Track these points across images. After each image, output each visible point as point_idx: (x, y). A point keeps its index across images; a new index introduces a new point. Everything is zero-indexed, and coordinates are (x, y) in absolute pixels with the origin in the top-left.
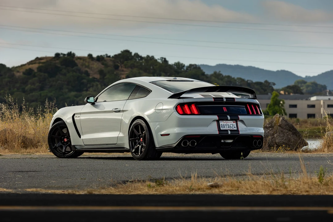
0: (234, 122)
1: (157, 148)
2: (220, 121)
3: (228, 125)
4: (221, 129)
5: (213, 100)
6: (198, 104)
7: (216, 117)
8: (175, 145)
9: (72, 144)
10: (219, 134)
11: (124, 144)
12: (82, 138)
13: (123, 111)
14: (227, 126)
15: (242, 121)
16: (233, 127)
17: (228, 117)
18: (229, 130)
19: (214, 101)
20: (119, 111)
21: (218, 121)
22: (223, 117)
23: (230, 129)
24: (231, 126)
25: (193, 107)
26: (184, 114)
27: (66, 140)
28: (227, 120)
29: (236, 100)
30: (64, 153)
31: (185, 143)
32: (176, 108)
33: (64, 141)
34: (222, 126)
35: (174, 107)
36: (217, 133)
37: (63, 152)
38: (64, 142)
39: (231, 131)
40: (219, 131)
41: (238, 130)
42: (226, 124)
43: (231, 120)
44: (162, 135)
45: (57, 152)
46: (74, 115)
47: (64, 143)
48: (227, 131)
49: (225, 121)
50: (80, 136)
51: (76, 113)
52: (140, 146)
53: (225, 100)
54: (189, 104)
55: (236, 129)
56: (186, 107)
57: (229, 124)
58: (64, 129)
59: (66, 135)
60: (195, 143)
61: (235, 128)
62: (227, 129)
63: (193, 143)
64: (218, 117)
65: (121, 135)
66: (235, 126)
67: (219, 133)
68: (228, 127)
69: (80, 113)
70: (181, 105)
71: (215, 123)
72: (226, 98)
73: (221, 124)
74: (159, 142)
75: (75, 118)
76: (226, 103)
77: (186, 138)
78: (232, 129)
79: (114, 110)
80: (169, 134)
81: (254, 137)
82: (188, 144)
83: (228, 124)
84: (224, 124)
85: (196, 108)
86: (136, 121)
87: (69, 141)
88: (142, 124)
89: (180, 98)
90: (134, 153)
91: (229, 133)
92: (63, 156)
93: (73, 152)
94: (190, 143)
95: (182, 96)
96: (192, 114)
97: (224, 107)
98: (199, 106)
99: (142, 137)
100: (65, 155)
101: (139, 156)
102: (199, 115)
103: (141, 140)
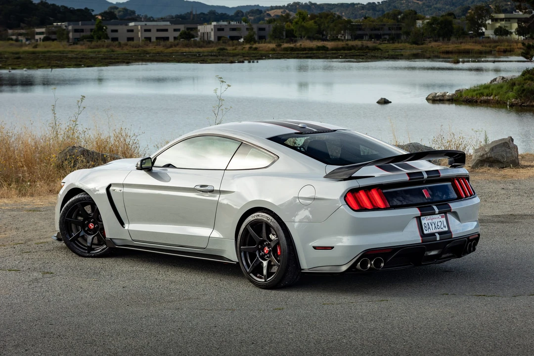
0: (442, 217)
1: (303, 270)
2: (422, 218)
3: (435, 223)
4: (425, 232)
5: (407, 178)
6: (380, 187)
7: (416, 211)
8: (344, 268)
9: (108, 236)
10: (423, 242)
11: (223, 251)
12: (126, 228)
13: (220, 192)
14: (433, 224)
15: (455, 214)
16: (442, 227)
17: (435, 207)
18: (436, 233)
19: (410, 179)
20: (212, 191)
21: (419, 219)
22: (426, 209)
23: (438, 230)
24: (439, 224)
25: (375, 194)
26: (362, 209)
27: (91, 226)
28: (434, 214)
29: (442, 175)
30: (90, 249)
31: (364, 265)
32: (345, 197)
33: (88, 227)
34: (426, 227)
35: (341, 196)
36: (419, 240)
37: (88, 247)
38: (90, 229)
39: (440, 233)
40: (422, 237)
41: (449, 232)
42: (431, 221)
43: (439, 213)
44: (315, 248)
45: (78, 248)
46: (110, 186)
47: (89, 232)
48: (433, 234)
49: (429, 217)
50: (122, 224)
51: (113, 184)
52: (265, 263)
53: (426, 176)
54: (367, 189)
55: (446, 229)
56: (362, 195)
57: (436, 221)
58: (86, 207)
59: (92, 218)
60: (381, 262)
61: (445, 227)
62: (434, 231)
63: (377, 263)
64: (420, 211)
65: (216, 234)
66: (445, 223)
67: (422, 240)
68: (435, 227)
69: (123, 185)
70: (353, 192)
71: (414, 223)
72: (427, 172)
73: (423, 222)
74: (308, 261)
75: (111, 188)
76: (428, 181)
77: (369, 254)
78: (441, 230)
79: (198, 188)
80: (332, 248)
81: (470, 238)
82: (369, 265)
83: (434, 221)
84: (429, 221)
85: (382, 196)
86: (253, 215)
87: (98, 227)
88: (271, 224)
89: (351, 178)
90: (251, 274)
91: (438, 239)
92: (88, 254)
93: (106, 248)
94: (373, 262)
95: (354, 175)
96: (376, 208)
97: (423, 188)
98: (384, 191)
99: (267, 245)
100: (91, 252)
101: (266, 281)
102: (386, 209)
103: (265, 251)
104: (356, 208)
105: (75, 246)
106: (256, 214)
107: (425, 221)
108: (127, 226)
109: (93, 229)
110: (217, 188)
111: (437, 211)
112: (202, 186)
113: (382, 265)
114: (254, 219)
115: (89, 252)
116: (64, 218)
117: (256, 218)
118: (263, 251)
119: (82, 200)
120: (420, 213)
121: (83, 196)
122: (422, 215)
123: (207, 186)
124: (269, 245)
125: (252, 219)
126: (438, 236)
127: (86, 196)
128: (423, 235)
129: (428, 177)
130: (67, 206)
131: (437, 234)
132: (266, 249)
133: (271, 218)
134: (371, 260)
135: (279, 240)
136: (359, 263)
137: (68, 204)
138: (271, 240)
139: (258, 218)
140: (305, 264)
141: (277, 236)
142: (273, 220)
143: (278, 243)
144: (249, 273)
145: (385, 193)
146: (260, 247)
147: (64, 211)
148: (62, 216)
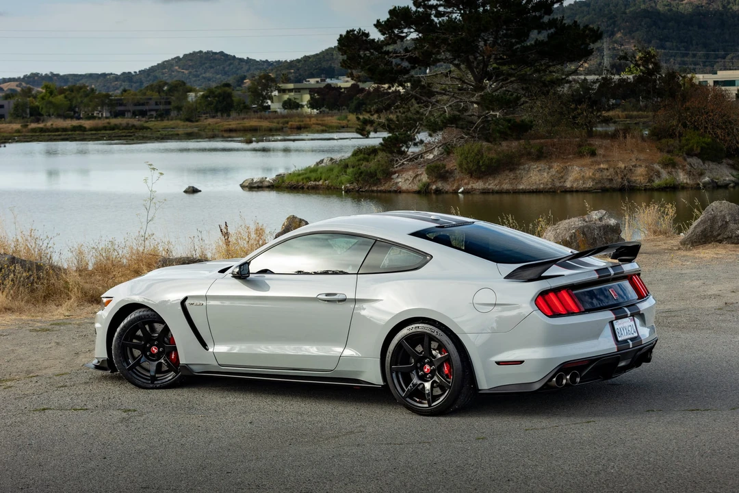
0: (632, 320)
1: (481, 390)
2: (614, 323)
3: (626, 328)
4: (619, 339)
5: (596, 276)
6: (570, 288)
7: (609, 315)
8: (537, 386)
9: (182, 361)
11: (360, 373)
13: (355, 301)
14: (624, 329)
15: (641, 316)
16: (632, 332)
17: (626, 309)
18: (628, 339)
19: (599, 277)
20: (342, 301)
21: (611, 323)
22: (618, 312)
23: (629, 336)
24: (630, 329)
25: (564, 294)
26: (554, 314)
27: (155, 350)
28: (626, 316)
29: (625, 270)
30: (154, 379)
31: (559, 380)
32: (536, 302)
33: (150, 351)
34: (619, 333)
35: (532, 300)
36: (615, 348)
37: (151, 376)
38: (152, 355)
39: (632, 339)
40: (616, 345)
41: (638, 338)
42: (622, 326)
43: (630, 316)
44: (498, 363)
45: (137, 378)
46: (186, 299)
47: (152, 357)
48: (626, 341)
50: (204, 345)
51: (191, 297)
52: (427, 385)
53: (612, 273)
54: (556, 290)
55: (636, 335)
56: (552, 296)
57: (627, 325)
59: (156, 340)
60: (577, 376)
61: (634, 332)
62: (627, 337)
63: (573, 378)
64: (615, 314)
65: (350, 353)
66: (634, 328)
67: (618, 348)
68: (627, 332)
69: (206, 297)
70: (543, 294)
71: (608, 330)
72: (613, 269)
73: (616, 327)
74: (487, 378)
75: (187, 303)
77: (567, 367)
78: (631, 336)
79: (324, 297)
80: (521, 362)
82: (565, 381)
83: (625, 325)
85: (571, 296)
86: (410, 327)
87: (163, 351)
88: (437, 336)
89: (540, 278)
90: (408, 399)
91: (631, 346)
92: (151, 386)
93: (176, 376)
94: (568, 377)
95: (545, 274)
96: (570, 313)
97: (611, 287)
98: (574, 292)
99: (428, 363)
100: (156, 382)
101: (430, 406)
102: (581, 313)
103: (426, 370)
104: (549, 313)
105: (135, 376)
106: (414, 326)
107: (619, 325)
108: (211, 349)
109: (157, 353)
110: (350, 296)
111: (629, 313)
112: (327, 295)
113: (578, 379)
114: (411, 331)
115: (152, 383)
117: (414, 330)
118: (422, 370)
119: (145, 318)
120: (614, 316)
121: (145, 313)
122: (617, 319)
123: (335, 294)
124: (431, 364)
125: (409, 332)
126: (631, 343)
127: (149, 313)
128: (617, 342)
129: (615, 274)
130: (124, 327)
131: (629, 341)
132: (427, 368)
133: (437, 330)
134: (567, 375)
135: (449, 355)
136: (555, 379)
137: (126, 324)
138: (434, 357)
139: (418, 330)
140: (485, 383)
141: (447, 351)
142: (440, 332)
143: (448, 360)
144: (404, 398)
145: (575, 294)
146: (419, 365)
147: (119, 333)
148: (117, 339)
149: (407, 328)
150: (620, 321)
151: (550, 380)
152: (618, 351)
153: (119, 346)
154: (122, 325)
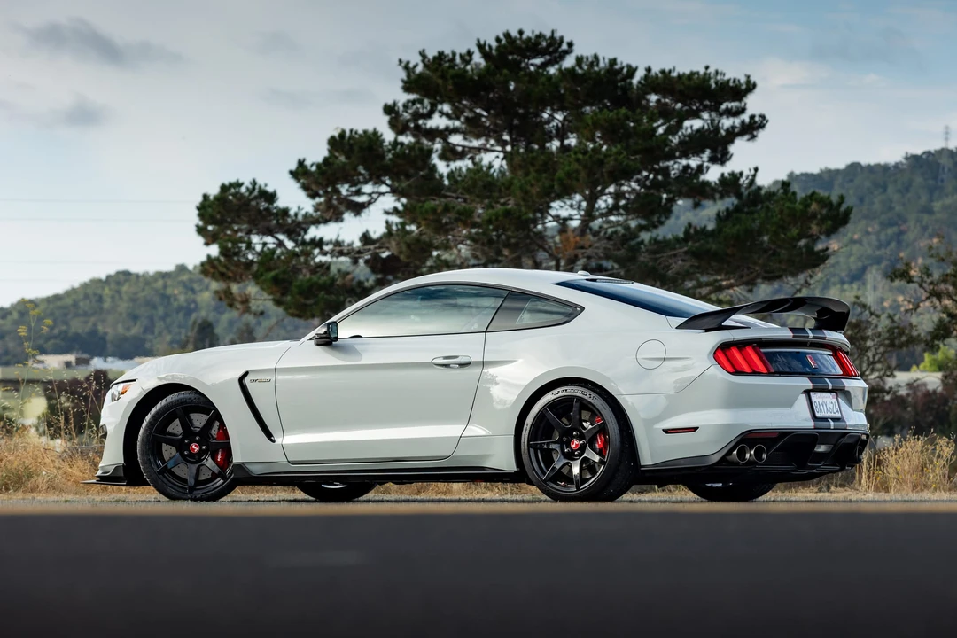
0: (834, 397)
1: (644, 466)
2: (812, 394)
3: (826, 405)
4: (818, 415)
5: (791, 335)
6: (759, 344)
7: (806, 383)
8: (716, 458)
9: (237, 459)
11: (484, 457)
12: (278, 442)
13: (483, 364)
14: (824, 405)
16: (834, 410)
17: (828, 382)
18: (829, 418)
19: (794, 337)
21: (807, 392)
23: (830, 415)
24: (831, 406)
25: (751, 353)
26: (739, 372)
27: (195, 448)
28: (826, 390)
29: (827, 336)
30: (192, 489)
31: (741, 454)
32: (716, 355)
34: (817, 407)
35: (710, 352)
36: (811, 424)
37: (190, 487)
38: (192, 455)
39: (834, 419)
40: (813, 420)
41: (842, 420)
42: (821, 400)
43: (831, 390)
44: (666, 431)
45: (171, 485)
46: (246, 374)
48: (825, 419)
50: (269, 435)
51: (253, 371)
53: (810, 335)
54: (741, 345)
55: (838, 415)
56: (735, 352)
57: (827, 401)
59: (197, 434)
60: (763, 451)
61: (837, 411)
62: (827, 415)
63: (758, 454)
64: (812, 382)
65: (476, 430)
66: (837, 408)
67: (814, 425)
68: (827, 409)
69: (276, 371)
70: (724, 347)
71: (803, 398)
73: (814, 401)
74: (655, 451)
75: (247, 380)
77: (749, 439)
78: (833, 415)
79: (441, 361)
80: (695, 429)
82: (748, 456)
83: (825, 400)
84: (819, 401)
85: (759, 355)
86: (556, 391)
87: (207, 449)
88: (590, 400)
89: (721, 328)
90: (549, 483)
91: (832, 427)
92: (189, 496)
93: (223, 483)
94: (752, 452)
95: (726, 323)
96: (755, 373)
97: (808, 353)
98: (762, 350)
99: (576, 437)
100: (195, 492)
101: (578, 488)
102: (770, 374)
103: (574, 446)
104: (732, 370)
105: (167, 482)
106: (560, 389)
107: (816, 397)
108: (278, 440)
109: (197, 453)
110: (477, 357)
111: (831, 385)
112: (445, 358)
113: (765, 456)
114: (557, 396)
115: (190, 492)
116: (150, 433)
117: (560, 394)
118: (569, 446)
119: (186, 402)
120: (811, 386)
121: (187, 396)
122: (815, 390)
123: (456, 357)
124: (581, 437)
125: (554, 397)
126: (832, 423)
127: (193, 396)
128: (815, 418)
129: (814, 338)
130: (157, 413)
131: (829, 420)
132: (576, 442)
133: (589, 392)
134: (751, 449)
135: (604, 423)
136: (735, 452)
137: (160, 410)
138: (585, 428)
139: (566, 394)
140: (649, 456)
141: (603, 418)
142: (593, 394)
143: (603, 430)
144: (545, 481)
145: (765, 353)
146: (565, 439)
147: (150, 422)
148: (146, 430)
149: (551, 392)
150: (819, 394)
151: (730, 453)
152: (815, 429)
153: (148, 440)
154: (153, 411)
